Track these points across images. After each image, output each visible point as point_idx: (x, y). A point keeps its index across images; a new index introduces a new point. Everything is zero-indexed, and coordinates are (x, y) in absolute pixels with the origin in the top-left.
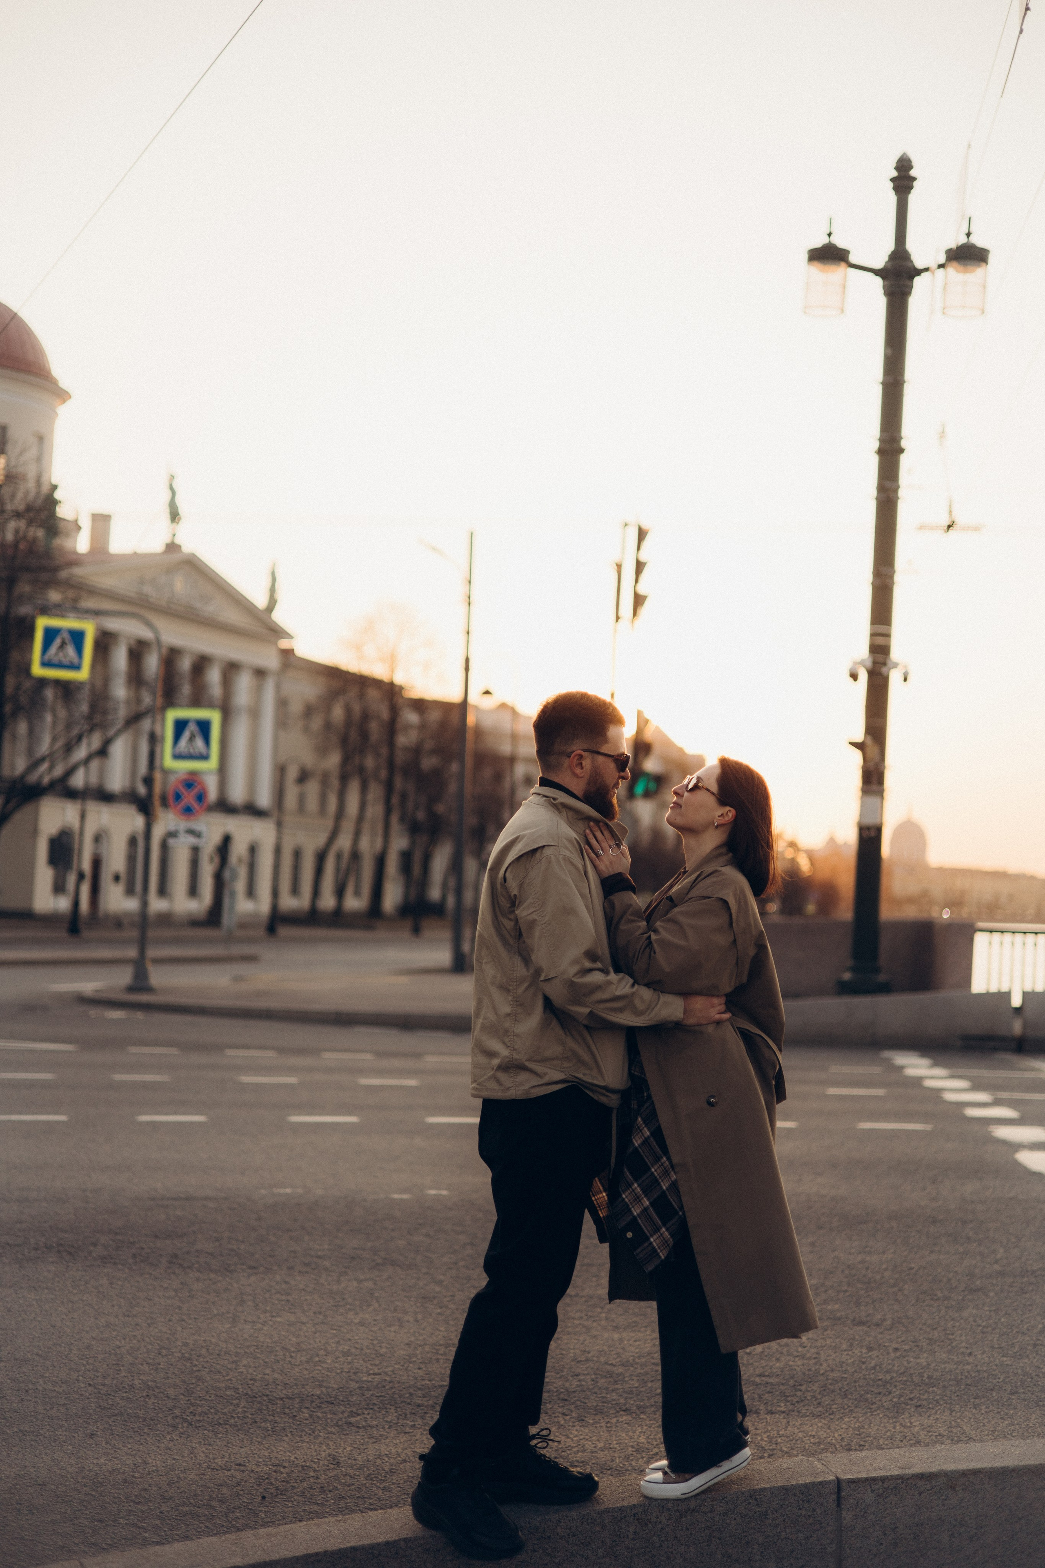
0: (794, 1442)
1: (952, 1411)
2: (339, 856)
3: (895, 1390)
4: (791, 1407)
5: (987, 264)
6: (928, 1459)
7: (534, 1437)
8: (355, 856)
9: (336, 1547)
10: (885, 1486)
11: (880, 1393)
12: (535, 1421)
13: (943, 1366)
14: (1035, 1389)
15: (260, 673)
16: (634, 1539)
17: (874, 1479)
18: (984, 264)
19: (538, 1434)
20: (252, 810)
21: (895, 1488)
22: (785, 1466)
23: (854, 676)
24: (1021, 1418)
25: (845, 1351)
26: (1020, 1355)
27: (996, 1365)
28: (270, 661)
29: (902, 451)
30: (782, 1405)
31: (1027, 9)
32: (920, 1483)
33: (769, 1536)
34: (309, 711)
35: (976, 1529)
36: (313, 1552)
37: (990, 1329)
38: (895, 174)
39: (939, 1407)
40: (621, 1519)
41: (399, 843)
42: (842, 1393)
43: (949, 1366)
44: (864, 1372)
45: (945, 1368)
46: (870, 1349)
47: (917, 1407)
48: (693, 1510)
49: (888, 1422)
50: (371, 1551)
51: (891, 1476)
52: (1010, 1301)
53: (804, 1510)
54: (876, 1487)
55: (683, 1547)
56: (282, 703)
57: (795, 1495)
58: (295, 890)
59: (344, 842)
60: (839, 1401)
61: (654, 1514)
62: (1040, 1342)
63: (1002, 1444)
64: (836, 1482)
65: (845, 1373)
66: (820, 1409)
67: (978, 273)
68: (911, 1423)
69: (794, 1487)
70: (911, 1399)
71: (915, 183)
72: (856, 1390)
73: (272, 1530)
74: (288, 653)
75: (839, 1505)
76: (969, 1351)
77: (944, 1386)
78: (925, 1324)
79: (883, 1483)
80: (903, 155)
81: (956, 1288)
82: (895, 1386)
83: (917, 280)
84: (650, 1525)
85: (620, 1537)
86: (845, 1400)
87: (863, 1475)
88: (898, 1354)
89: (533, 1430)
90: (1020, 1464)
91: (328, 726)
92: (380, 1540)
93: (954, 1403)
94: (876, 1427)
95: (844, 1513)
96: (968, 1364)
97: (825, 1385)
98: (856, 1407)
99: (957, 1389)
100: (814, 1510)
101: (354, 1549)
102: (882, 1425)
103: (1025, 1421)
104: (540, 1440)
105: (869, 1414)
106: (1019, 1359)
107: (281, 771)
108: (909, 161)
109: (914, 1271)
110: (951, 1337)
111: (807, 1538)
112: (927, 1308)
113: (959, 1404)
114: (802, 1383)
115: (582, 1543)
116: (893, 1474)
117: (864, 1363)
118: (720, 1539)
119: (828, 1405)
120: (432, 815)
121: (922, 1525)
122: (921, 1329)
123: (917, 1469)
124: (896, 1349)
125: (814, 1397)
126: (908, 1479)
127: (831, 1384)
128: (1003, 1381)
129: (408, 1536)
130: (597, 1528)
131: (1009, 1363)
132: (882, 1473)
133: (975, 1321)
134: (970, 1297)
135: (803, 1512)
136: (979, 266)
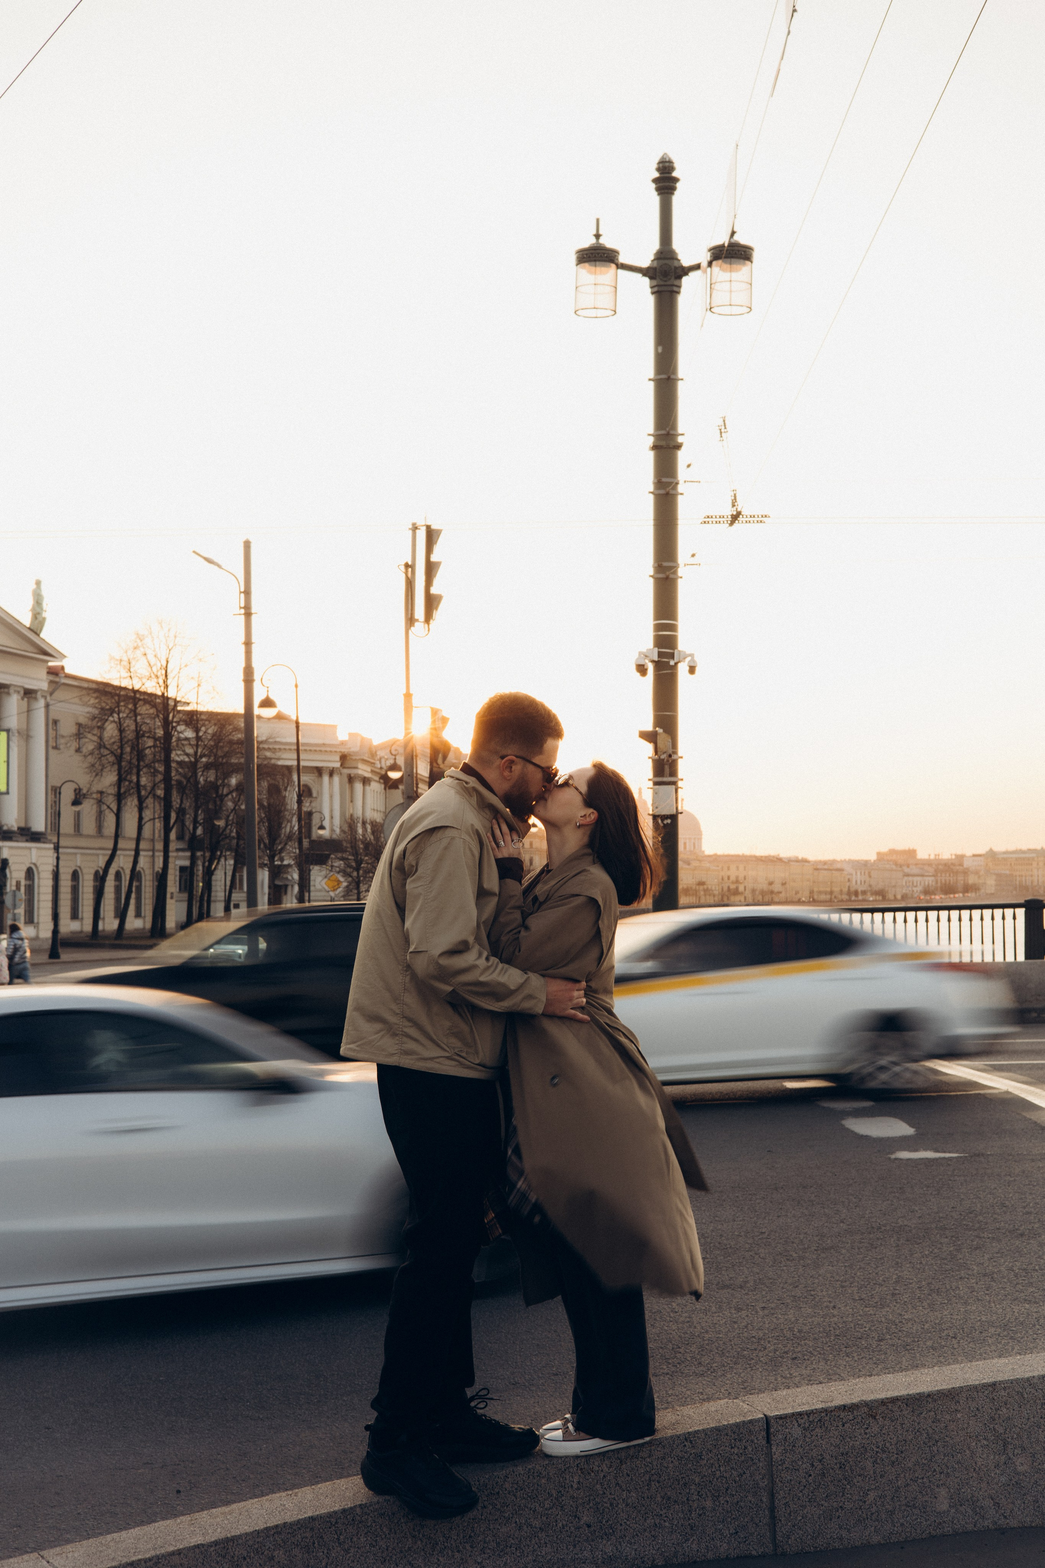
0: (684, 1399)
1: (827, 1361)
2: (118, 876)
3: (769, 1345)
4: (673, 1369)
5: (752, 262)
6: (846, 1392)
7: (472, 1399)
8: (135, 875)
9: (295, 1518)
10: (811, 1419)
11: (755, 1350)
12: (471, 1382)
13: (810, 1320)
14: (900, 1334)
15: (29, 694)
16: (578, 1489)
17: (800, 1414)
18: (748, 263)
19: (477, 1395)
20: (28, 835)
21: (820, 1420)
22: (713, 1409)
23: (642, 669)
24: (892, 1362)
25: (715, 1313)
26: (881, 1305)
27: (860, 1315)
28: (39, 681)
29: (679, 447)
30: (665, 1367)
31: (795, 11)
32: (842, 1415)
33: (705, 1476)
34: (80, 731)
35: (897, 1454)
36: (272, 1524)
37: (847, 1283)
38: (657, 175)
39: (813, 1358)
40: (565, 1470)
41: (179, 860)
42: (720, 1353)
43: (816, 1320)
44: (737, 1331)
45: (813, 1322)
46: (738, 1310)
47: (794, 1359)
48: (633, 1456)
49: (769, 1375)
50: (328, 1520)
51: (816, 1409)
52: (861, 1256)
53: (736, 1449)
54: (803, 1421)
55: (625, 1493)
56: (53, 724)
57: (727, 1435)
58: (75, 915)
59: (123, 862)
60: (718, 1359)
61: (596, 1463)
62: (897, 1292)
63: (913, 1374)
64: (765, 1419)
65: (719, 1334)
66: (701, 1368)
67: (742, 272)
68: (791, 1374)
69: (725, 1427)
70: (786, 1353)
71: (678, 185)
72: (732, 1349)
73: (225, 1509)
74: (54, 672)
75: (768, 1441)
76: (832, 1305)
77: (815, 1339)
78: (786, 1283)
79: (809, 1417)
80: (663, 157)
81: (809, 1247)
82: (769, 1342)
83: (685, 279)
84: (592, 1474)
85: (565, 1488)
86: (723, 1358)
87: (790, 1411)
88: (766, 1312)
89: (469, 1392)
90: (934, 1389)
91: (101, 745)
92: (336, 1509)
93: (827, 1353)
94: (759, 1381)
95: (774, 1450)
96: (834, 1316)
97: (702, 1346)
98: (735, 1364)
99: (828, 1340)
100: (746, 1448)
101: (312, 1519)
102: (764, 1378)
103: (897, 1364)
104: (480, 1400)
105: (749, 1369)
106: (882, 1308)
107: (55, 792)
108: (670, 162)
109: (765, 1236)
110: (812, 1293)
111: (741, 1475)
112: (785, 1268)
113: (831, 1354)
114: (680, 1345)
115: (530, 1497)
116: (817, 1407)
117: (735, 1322)
118: (658, 1482)
119: (708, 1364)
120: (211, 829)
121: (847, 1454)
122: (783, 1288)
123: (839, 1402)
124: (764, 1308)
125: (692, 1358)
126: (831, 1411)
127: (708, 1344)
128: (870, 1329)
129: (363, 1503)
130: (543, 1481)
131: (872, 1312)
132: (806, 1408)
133: (832, 1277)
134: (823, 1255)
135: (736, 1450)
136: (744, 264)
